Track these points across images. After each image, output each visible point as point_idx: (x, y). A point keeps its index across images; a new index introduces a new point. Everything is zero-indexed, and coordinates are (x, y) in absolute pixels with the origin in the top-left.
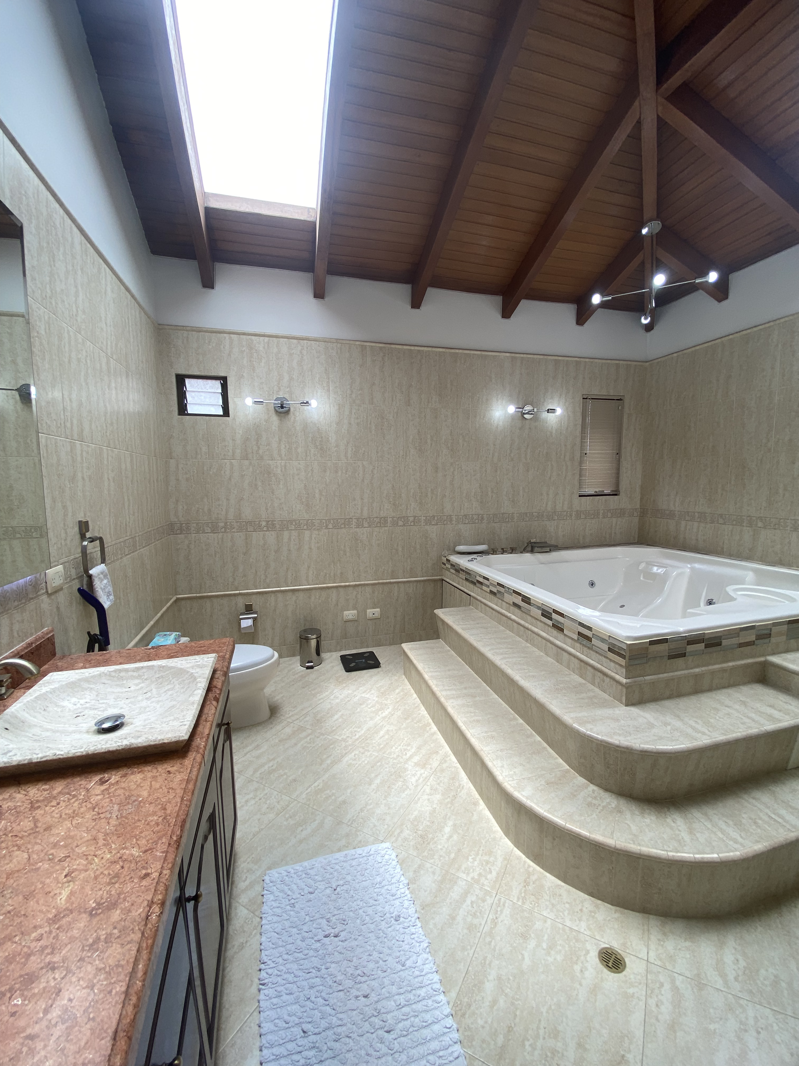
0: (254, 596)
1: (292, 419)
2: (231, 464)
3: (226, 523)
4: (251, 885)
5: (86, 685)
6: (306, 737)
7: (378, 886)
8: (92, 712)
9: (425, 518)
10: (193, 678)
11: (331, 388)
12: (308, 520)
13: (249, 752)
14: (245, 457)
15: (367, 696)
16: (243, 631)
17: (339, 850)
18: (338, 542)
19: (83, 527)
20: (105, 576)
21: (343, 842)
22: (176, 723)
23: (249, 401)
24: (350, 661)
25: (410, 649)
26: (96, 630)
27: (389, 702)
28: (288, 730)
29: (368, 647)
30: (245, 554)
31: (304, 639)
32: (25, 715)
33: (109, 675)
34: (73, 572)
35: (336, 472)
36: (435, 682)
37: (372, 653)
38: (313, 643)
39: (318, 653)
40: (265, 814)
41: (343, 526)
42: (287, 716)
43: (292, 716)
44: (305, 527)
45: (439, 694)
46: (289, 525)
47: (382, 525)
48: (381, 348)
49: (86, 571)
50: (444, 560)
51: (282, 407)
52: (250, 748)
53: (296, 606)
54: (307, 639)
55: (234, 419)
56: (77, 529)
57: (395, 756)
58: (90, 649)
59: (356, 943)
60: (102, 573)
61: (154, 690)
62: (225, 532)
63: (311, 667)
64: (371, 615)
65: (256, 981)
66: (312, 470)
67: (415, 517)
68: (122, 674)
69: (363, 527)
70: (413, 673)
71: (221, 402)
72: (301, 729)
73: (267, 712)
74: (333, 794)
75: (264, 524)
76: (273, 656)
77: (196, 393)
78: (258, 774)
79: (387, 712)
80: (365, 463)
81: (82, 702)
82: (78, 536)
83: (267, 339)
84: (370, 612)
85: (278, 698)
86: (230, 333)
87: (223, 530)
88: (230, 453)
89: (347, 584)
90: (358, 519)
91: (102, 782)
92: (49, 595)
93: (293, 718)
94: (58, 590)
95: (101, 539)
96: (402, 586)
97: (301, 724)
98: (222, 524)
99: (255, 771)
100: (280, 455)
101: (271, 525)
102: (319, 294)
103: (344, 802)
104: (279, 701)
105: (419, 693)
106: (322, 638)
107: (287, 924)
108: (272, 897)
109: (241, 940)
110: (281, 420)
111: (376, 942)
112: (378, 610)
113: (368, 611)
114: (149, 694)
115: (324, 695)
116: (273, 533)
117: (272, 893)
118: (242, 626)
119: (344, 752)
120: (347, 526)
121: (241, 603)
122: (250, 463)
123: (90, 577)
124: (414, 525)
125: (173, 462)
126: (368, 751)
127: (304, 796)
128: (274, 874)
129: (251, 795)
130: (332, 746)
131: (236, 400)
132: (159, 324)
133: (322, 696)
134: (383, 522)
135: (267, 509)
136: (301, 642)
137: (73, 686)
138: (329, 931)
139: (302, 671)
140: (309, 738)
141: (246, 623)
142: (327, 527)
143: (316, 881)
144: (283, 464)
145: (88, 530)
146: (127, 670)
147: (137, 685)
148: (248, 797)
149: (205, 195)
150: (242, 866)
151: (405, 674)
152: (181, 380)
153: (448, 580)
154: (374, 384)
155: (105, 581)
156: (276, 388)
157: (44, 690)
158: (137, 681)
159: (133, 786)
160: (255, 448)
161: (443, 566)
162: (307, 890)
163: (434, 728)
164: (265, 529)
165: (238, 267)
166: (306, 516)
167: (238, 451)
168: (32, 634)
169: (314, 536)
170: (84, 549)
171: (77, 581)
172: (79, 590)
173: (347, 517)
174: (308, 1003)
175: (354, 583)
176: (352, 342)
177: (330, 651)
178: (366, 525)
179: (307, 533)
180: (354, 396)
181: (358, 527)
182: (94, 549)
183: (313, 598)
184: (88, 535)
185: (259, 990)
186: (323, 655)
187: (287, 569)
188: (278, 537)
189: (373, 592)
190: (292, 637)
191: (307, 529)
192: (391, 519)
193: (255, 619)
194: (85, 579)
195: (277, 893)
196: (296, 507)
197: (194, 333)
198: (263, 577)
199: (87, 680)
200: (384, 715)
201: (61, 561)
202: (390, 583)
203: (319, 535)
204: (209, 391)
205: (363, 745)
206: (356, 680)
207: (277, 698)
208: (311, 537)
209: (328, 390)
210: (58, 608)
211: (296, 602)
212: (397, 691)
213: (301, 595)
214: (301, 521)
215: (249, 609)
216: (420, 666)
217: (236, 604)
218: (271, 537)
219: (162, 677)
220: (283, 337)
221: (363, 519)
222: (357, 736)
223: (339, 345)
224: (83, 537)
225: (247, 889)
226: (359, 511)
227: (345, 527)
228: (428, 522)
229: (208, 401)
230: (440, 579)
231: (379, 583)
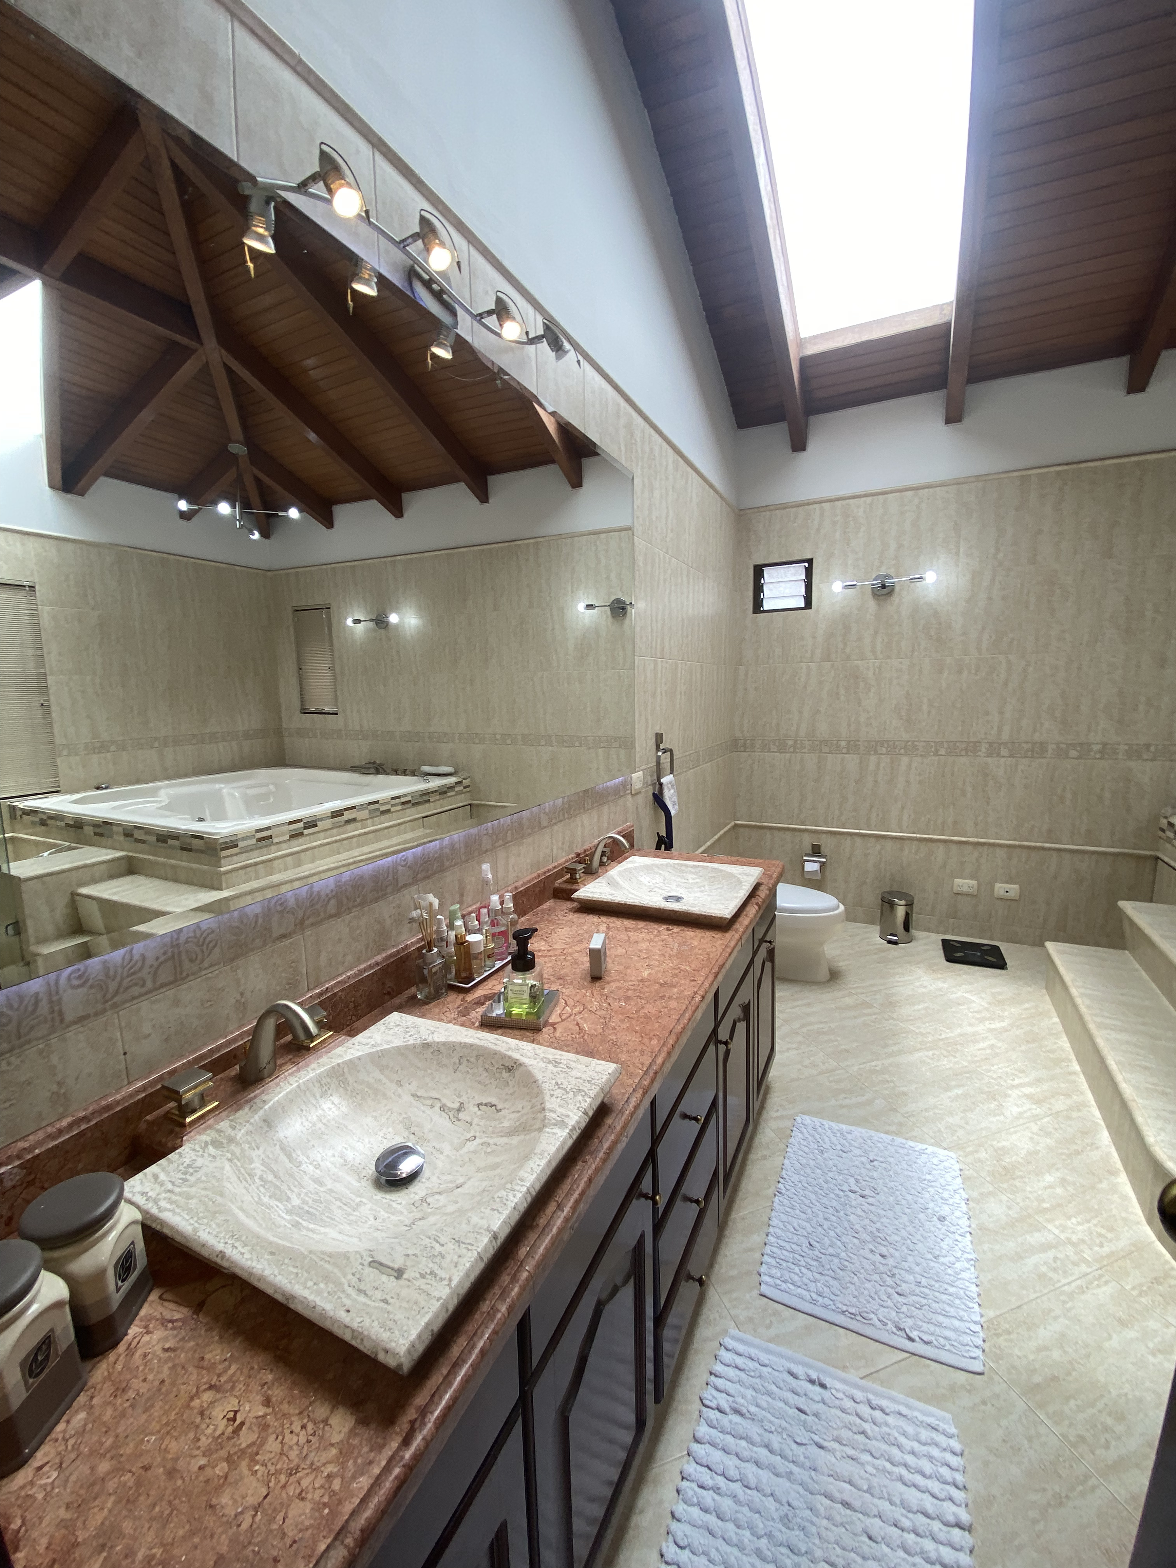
0: (824, 836)
1: (897, 601)
2: (809, 669)
3: (796, 741)
4: (782, 1118)
5: (656, 870)
6: (871, 1015)
7: (926, 1182)
8: (660, 891)
9: (1126, 747)
10: (740, 882)
11: (962, 549)
12: (908, 742)
13: (798, 1006)
14: (827, 658)
15: (973, 998)
16: (807, 876)
17: (887, 1133)
18: (952, 775)
19: (659, 738)
20: (672, 786)
21: (893, 1128)
22: (722, 907)
23: (837, 587)
24: (957, 949)
25: (1058, 952)
26: (663, 833)
27: (1006, 1014)
28: (849, 1001)
29: (992, 939)
30: (816, 781)
31: (887, 904)
32: (618, 879)
33: (673, 866)
34: (649, 779)
35: (960, 672)
36: (1088, 1002)
37: (997, 948)
38: (901, 912)
39: (907, 927)
40: (806, 1067)
41: (963, 753)
42: (850, 986)
43: (858, 987)
44: (902, 751)
45: (1087, 1018)
46: (879, 748)
47: (1035, 755)
48: (1058, 473)
49: (659, 779)
50: (1164, 822)
51: (884, 586)
52: (800, 1003)
53: (881, 858)
54: (892, 905)
55: (817, 611)
56: (654, 740)
57: (995, 1076)
58: (658, 848)
59: (884, 1213)
60: (670, 783)
61: (707, 887)
62: (794, 752)
63: (895, 943)
64: (1002, 893)
65: (773, 1188)
66: (920, 671)
67: (1105, 744)
68: (683, 868)
69: (999, 755)
70: (1058, 987)
71: (803, 591)
72: (866, 1005)
73: (824, 974)
74: (892, 1081)
75: (843, 744)
76: (838, 907)
77: (775, 585)
78: (805, 1030)
79: (998, 1025)
80: (1011, 657)
81: (654, 881)
82: (654, 747)
83: (869, 499)
84: (1000, 888)
85: (842, 964)
86: (821, 502)
87: (791, 750)
88: (808, 655)
89: (963, 839)
90: (991, 744)
91: (668, 930)
92: (633, 795)
93: (859, 991)
94: (638, 793)
95: (671, 751)
96: (1067, 856)
97: (867, 999)
98: (790, 743)
99: (802, 1026)
100: (874, 652)
101: (853, 746)
102: (953, 417)
103: (905, 1094)
104: (844, 968)
105: (1062, 1016)
106: (916, 908)
107: (812, 1163)
108: (800, 1135)
109: (765, 1153)
110: (879, 605)
111: (907, 1224)
112: (1016, 887)
113: (998, 885)
114: (703, 889)
115: (906, 978)
116: (855, 756)
117: (802, 1133)
118: (806, 870)
119: (919, 1046)
120: (970, 754)
121: (807, 842)
122: (833, 666)
123: (661, 784)
124: (1102, 758)
125: (742, 669)
126: (955, 1057)
127: (855, 1068)
128: (807, 1119)
129: (795, 1046)
130: (904, 1035)
131: (821, 586)
132: (741, 510)
133: (900, 980)
134: (1038, 749)
135: (849, 725)
136: (882, 905)
137: (648, 868)
138: (855, 1188)
139: (882, 944)
140: (874, 1017)
141: (811, 867)
142: (936, 753)
143: (851, 1145)
144: (877, 664)
145: (662, 742)
146: (686, 866)
147: (693, 879)
148: (790, 1046)
149: (801, 343)
150: (776, 1099)
151: (1047, 989)
152: (759, 572)
153: (1166, 859)
154: (1040, 532)
155: (672, 791)
156: (876, 563)
157: (630, 866)
158: (694, 876)
159: (688, 937)
160: (841, 646)
161: (1161, 833)
162: (839, 1147)
163: (1076, 1067)
164: (844, 751)
165: (837, 414)
166: (905, 737)
167: (818, 652)
168: (620, 825)
169: (914, 765)
170: (659, 758)
171: (651, 787)
172: (654, 794)
173: (972, 740)
174: (820, 1228)
175: (976, 840)
176: (1003, 476)
177: (928, 930)
178: (1004, 752)
179: (905, 760)
180: (1000, 556)
181: (989, 755)
182: (665, 759)
183: (906, 852)
184: (662, 746)
185: (775, 1195)
186: (914, 932)
187: (872, 807)
188: (861, 763)
189: (1010, 858)
190: (872, 898)
191: (905, 754)
192: (1054, 746)
193: (823, 864)
194: (657, 787)
195: (807, 1135)
196: (891, 722)
197: (777, 512)
198: (837, 813)
199: (657, 866)
200: (993, 1026)
201: (642, 767)
202: (1043, 849)
203: (922, 763)
204: (791, 579)
205: (950, 1049)
206: (960, 975)
207: (840, 964)
208: (909, 766)
209: (957, 554)
210: (637, 808)
211: (880, 853)
212: (1026, 1006)
213: (889, 844)
214: (897, 743)
215: (816, 851)
216: (1067, 977)
217: (801, 842)
218: (852, 762)
219: (714, 877)
220: (892, 492)
221: (1000, 744)
222: (943, 1036)
223: (980, 485)
224: (658, 748)
225: (777, 1118)
226: (994, 732)
227: (967, 755)
228: (1134, 753)
229: (788, 592)
230: (1151, 857)
231: (1020, 846)
